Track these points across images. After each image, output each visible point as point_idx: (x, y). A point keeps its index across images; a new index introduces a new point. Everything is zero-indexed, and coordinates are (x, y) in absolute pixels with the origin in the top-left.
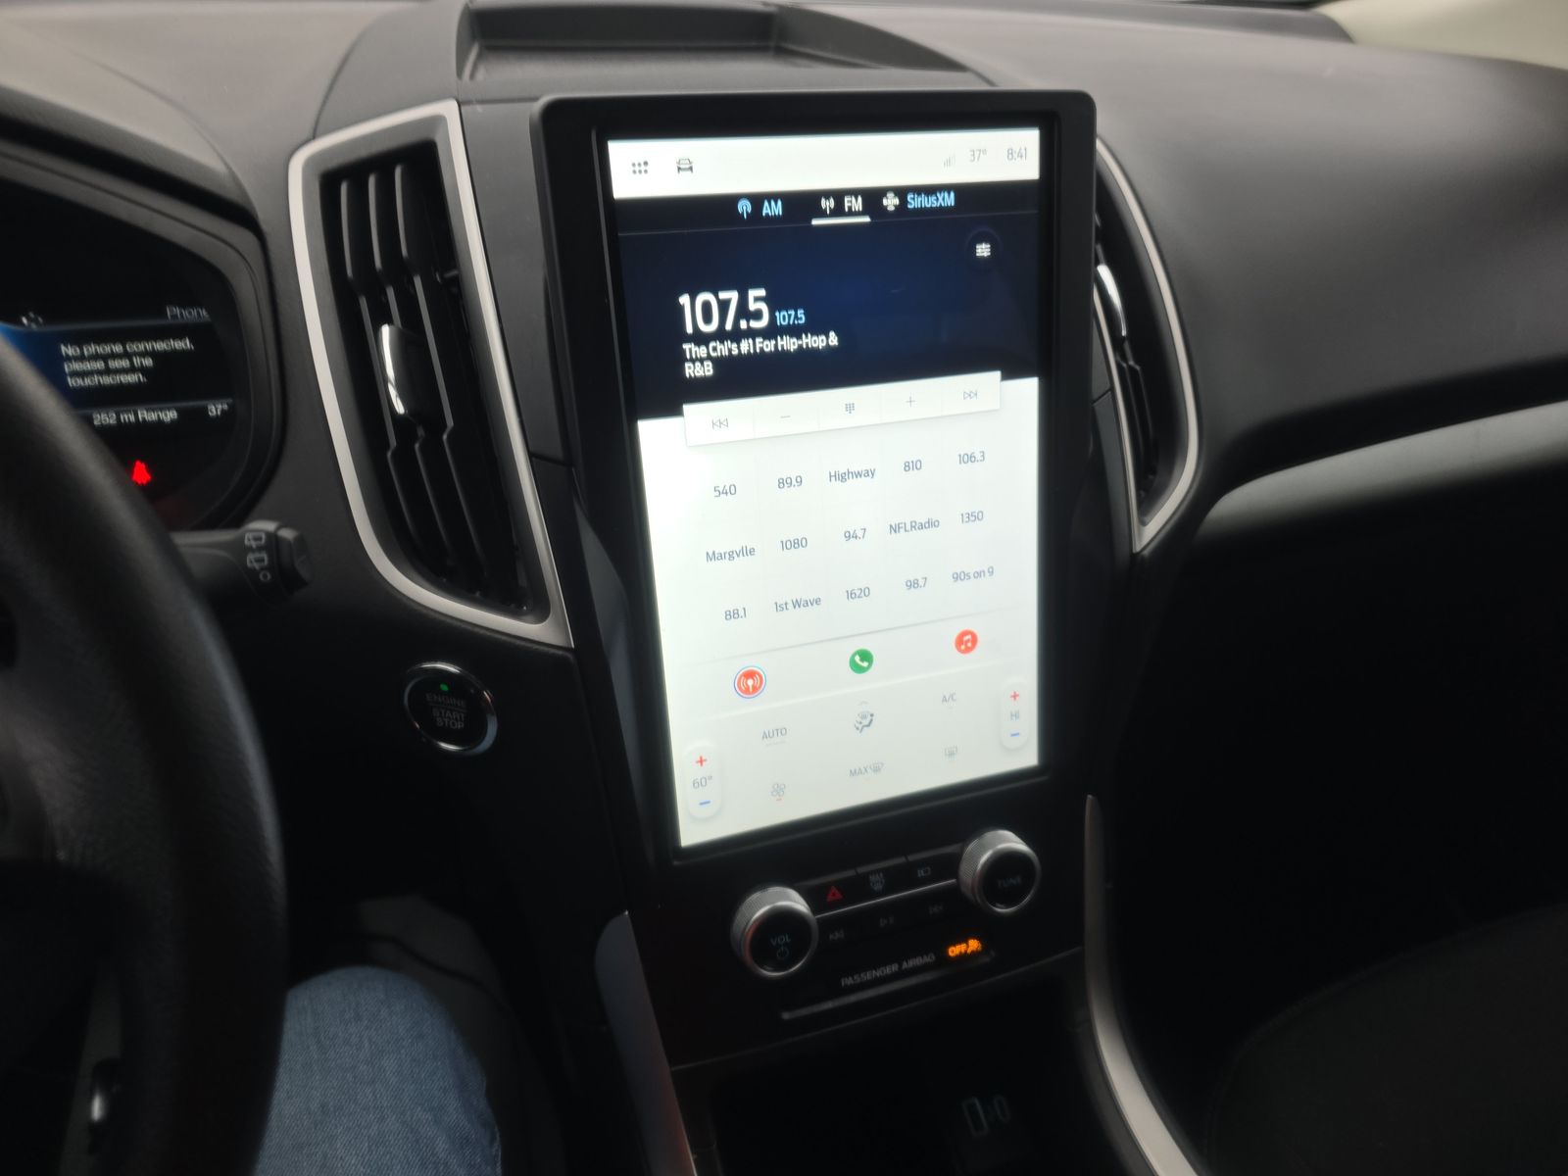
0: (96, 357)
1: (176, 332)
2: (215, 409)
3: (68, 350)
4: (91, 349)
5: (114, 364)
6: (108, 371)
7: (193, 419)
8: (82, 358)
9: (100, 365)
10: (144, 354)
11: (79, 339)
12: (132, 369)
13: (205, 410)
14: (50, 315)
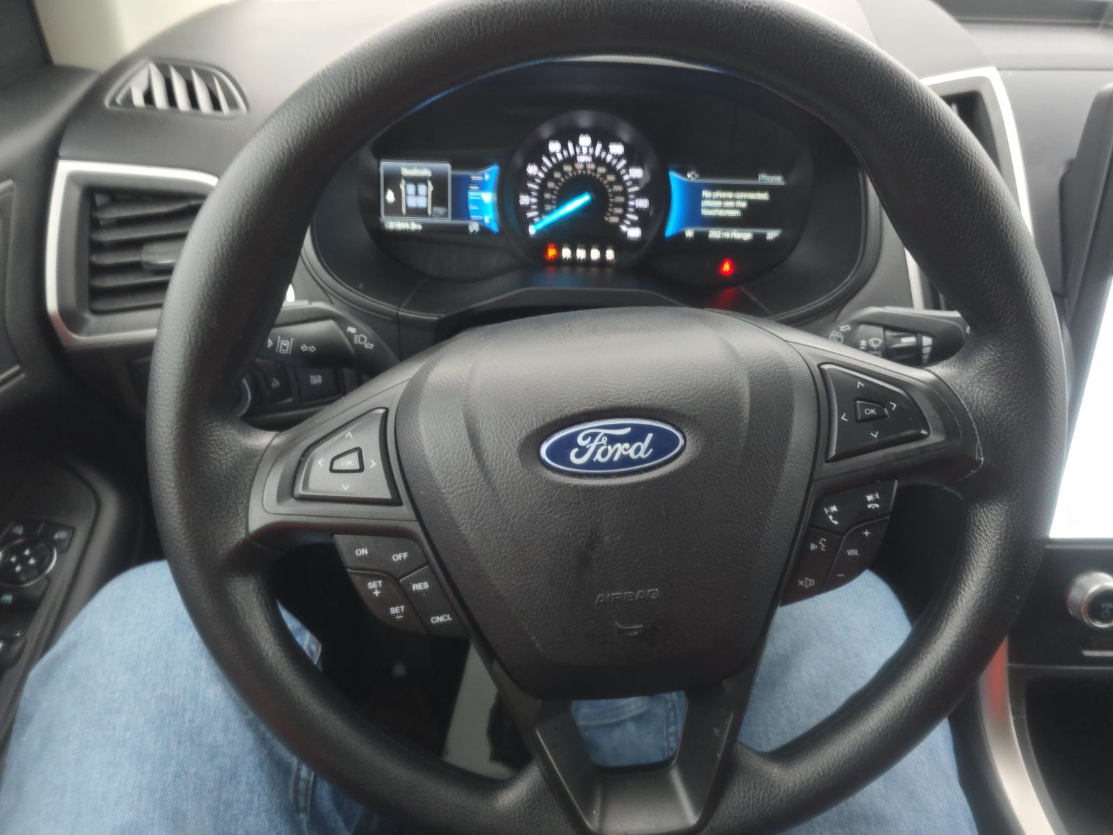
0: (718, 199)
1: (761, 188)
2: (772, 235)
3: (706, 194)
4: (718, 194)
5: (728, 204)
6: (722, 208)
7: (759, 239)
8: (711, 199)
9: (719, 204)
10: (743, 200)
11: (713, 188)
12: (735, 208)
13: (765, 235)
14: (703, 173)
